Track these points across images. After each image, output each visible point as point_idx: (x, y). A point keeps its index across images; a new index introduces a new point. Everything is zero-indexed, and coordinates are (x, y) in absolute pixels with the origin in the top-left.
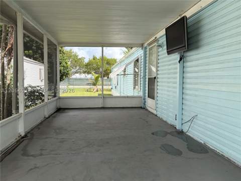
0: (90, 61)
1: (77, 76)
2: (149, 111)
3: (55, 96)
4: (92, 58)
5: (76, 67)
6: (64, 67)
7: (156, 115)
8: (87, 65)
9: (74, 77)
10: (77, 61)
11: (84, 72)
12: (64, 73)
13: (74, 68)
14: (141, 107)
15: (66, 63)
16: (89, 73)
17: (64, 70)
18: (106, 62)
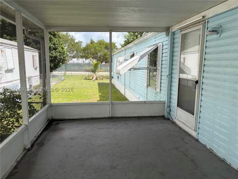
0: (88, 46)
1: (75, 60)
2: (180, 128)
3: (44, 103)
4: (89, 42)
5: (73, 51)
6: (60, 52)
7: (197, 140)
8: (85, 49)
9: (71, 62)
10: (74, 45)
11: (82, 57)
12: (61, 59)
13: (71, 52)
14: (163, 117)
15: (63, 49)
16: (87, 58)
17: (60, 55)
18: (104, 46)
